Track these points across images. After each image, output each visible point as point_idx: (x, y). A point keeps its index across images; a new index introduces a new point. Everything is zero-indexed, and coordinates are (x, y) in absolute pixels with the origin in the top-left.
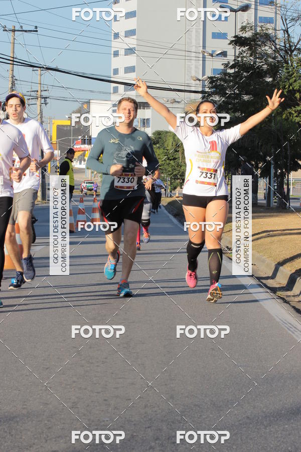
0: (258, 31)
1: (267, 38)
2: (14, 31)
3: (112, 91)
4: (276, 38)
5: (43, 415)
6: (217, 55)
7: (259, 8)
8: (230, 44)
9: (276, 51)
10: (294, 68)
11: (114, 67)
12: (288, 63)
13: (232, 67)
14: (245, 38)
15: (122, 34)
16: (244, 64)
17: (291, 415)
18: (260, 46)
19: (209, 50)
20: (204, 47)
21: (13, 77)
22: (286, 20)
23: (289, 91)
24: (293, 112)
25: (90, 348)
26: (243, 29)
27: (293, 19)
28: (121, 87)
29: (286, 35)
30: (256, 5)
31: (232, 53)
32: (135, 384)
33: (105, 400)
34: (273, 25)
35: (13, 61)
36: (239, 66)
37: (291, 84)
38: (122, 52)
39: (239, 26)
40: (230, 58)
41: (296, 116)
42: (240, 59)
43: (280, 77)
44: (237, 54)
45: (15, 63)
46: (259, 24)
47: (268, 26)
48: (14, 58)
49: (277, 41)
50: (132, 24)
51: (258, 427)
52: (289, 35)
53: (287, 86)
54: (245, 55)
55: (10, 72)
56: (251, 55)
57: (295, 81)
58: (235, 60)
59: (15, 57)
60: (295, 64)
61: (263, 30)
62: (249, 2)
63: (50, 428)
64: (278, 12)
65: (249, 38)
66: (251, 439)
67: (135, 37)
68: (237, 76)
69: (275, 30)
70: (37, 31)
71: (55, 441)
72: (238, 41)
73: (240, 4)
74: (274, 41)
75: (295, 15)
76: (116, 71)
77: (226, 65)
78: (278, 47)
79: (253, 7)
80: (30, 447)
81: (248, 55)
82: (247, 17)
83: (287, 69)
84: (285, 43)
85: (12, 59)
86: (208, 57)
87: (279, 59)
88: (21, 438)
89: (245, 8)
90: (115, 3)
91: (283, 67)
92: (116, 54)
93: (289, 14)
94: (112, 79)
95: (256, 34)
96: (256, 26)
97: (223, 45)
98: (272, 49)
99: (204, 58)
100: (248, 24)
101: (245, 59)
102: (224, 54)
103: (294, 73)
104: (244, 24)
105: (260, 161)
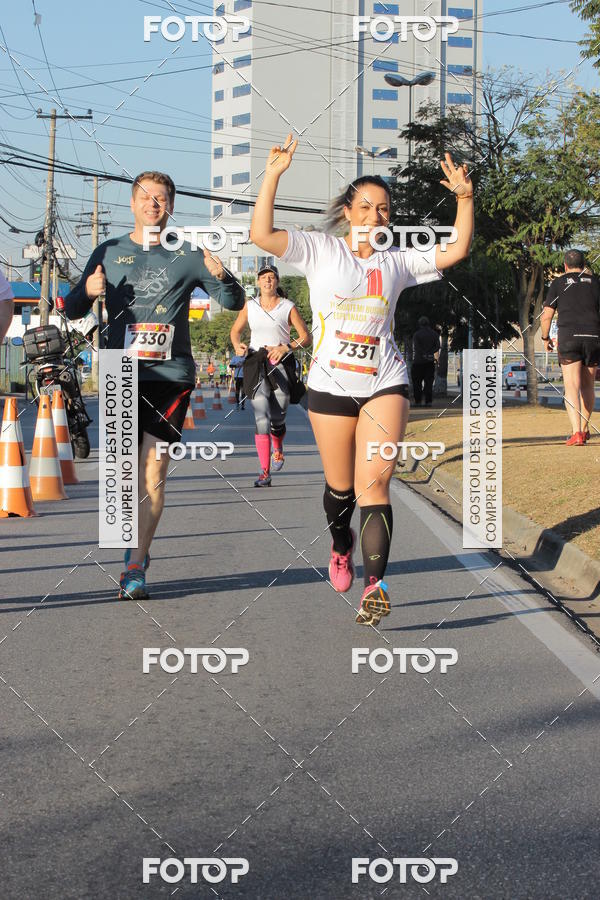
0: (446, 116)
1: (461, 127)
2: (54, 117)
3: (212, 214)
4: (476, 128)
5: (102, 734)
6: (381, 154)
7: (448, 78)
8: (401, 137)
9: (476, 147)
10: (504, 175)
11: (215, 174)
12: (494, 168)
13: (406, 173)
14: (426, 126)
15: (228, 121)
16: (425, 169)
17: (502, 733)
18: (449, 139)
19: (368, 146)
20: (360, 141)
21: (53, 191)
22: (491, 98)
23: (497, 212)
24: (504, 246)
25: (178, 626)
26: (423, 112)
27: (502, 97)
28: (227, 207)
29: (492, 123)
30: (443, 75)
31: (405, 150)
32: (248, 685)
33: (201, 711)
34: (470, 107)
35: (53, 166)
36: (417, 172)
37: (499, 201)
38: (228, 151)
39: (416, 109)
40: (402, 160)
41: (509, 252)
42: (417, 161)
43: (483, 190)
44: (413, 154)
45: (56, 169)
46: (448, 105)
47: (463, 107)
48: (54, 160)
49: (477, 132)
50: (244, 105)
51: (449, 753)
52: (495, 122)
53: (494, 204)
54: (425, 154)
55: (49, 183)
56: (435, 155)
57: (506, 196)
58: (409, 162)
59: (56, 158)
60: (506, 169)
61: (454, 115)
62: (432, 70)
63: (112, 756)
64: (478, 85)
65: (432, 127)
66: (436, 772)
67: (248, 126)
68: (413, 189)
69: (474, 114)
70: (91, 117)
71: (122, 776)
72: (415, 132)
73: (418, 73)
74: (471, 132)
75: (506, 90)
76: (218, 182)
77: (396, 171)
78: (478, 141)
79: (438, 77)
80: (81, 786)
81: (431, 154)
82: (429, 94)
83: (493, 177)
84: (489, 135)
85: (51, 162)
86: (367, 159)
87: (481, 160)
88: (66, 772)
89: (425, 80)
90: (217, 72)
91: (486, 173)
92: (219, 153)
93: (495, 88)
94: (212, 194)
95: (444, 120)
96: (443, 107)
97: (392, 139)
98: (469, 144)
99: (360, 159)
100: (431, 104)
101: (426, 161)
102: (392, 153)
103: (503, 184)
104: (424, 105)
105: (451, 324)
